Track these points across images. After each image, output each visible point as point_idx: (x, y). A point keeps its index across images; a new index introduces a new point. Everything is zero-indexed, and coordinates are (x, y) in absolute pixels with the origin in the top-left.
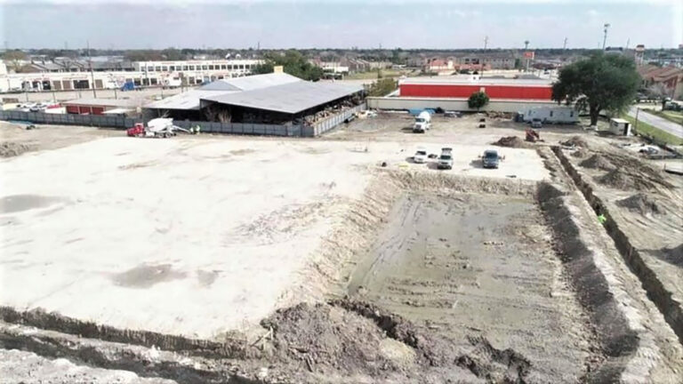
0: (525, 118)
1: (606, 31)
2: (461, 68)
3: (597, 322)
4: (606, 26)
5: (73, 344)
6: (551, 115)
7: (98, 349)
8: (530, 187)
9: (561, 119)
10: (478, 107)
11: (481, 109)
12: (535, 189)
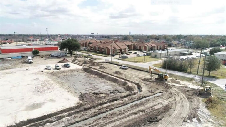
0: (54, 56)
1: (47, 30)
2: (3, 42)
3: (118, 83)
4: (47, 29)
5: (42, 122)
6: (61, 54)
7: (50, 120)
8: (81, 69)
9: (63, 55)
10: (36, 54)
11: (37, 55)
12: (82, 69)
